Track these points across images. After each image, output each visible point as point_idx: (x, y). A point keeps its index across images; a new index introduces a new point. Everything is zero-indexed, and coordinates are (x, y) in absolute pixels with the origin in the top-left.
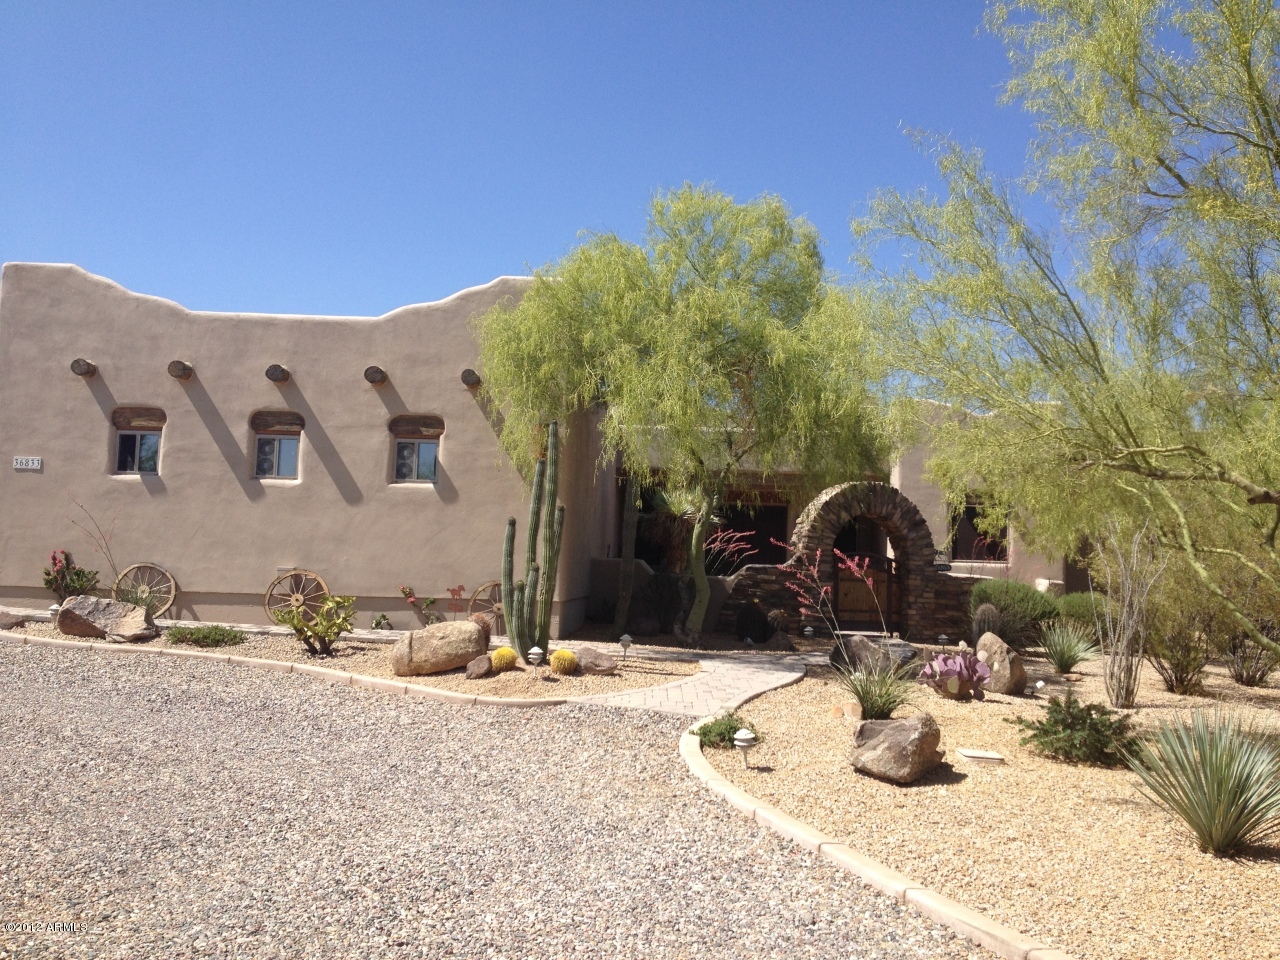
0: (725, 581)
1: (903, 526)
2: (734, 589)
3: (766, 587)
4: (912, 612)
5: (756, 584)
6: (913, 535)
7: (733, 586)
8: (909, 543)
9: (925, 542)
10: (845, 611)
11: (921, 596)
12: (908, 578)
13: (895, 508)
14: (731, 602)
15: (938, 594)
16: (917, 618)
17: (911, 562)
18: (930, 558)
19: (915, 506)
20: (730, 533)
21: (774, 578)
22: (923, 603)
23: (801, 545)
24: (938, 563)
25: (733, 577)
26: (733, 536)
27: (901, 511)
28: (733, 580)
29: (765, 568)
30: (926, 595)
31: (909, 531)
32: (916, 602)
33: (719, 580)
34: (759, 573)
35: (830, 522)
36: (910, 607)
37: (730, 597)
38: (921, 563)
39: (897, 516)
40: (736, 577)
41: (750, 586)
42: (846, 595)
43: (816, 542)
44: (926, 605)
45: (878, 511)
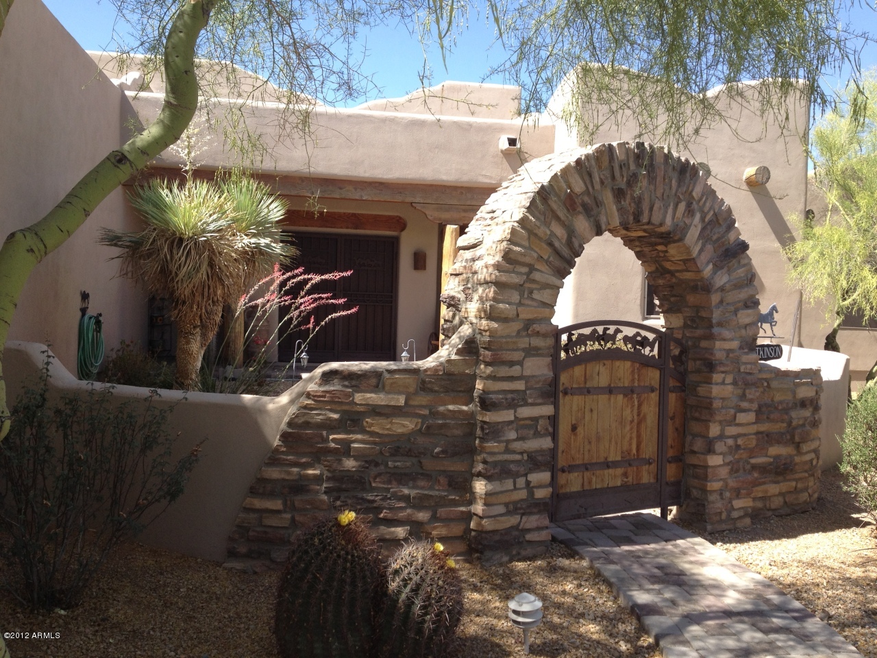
0: (262, 410)
1: (704, 258)
2: (285, 436)
3: (376, 425)
4: (714, 460)
5: (352, 420)
6: (722, 279)
7: (283, 426)
8: (715, 298)
9: (743, 295)
10: (571, 468)
11: (732, 422)
12: (709, 382)
13: (690, 211)
14: (274, 473)
15: (763, 412)
16: (724, 472)
17: (718, 344)
18: (750, 332)
19: (729, 211)
20: (299, 275)
21: (401, 401)
22: (735, 437)
23: (472, 308)
24: (767, 342)
25: (284, 399)
26: (306, 282)
27: (703, 219)
28: (284, 409)
29: (377, 374)
30: (742, 418)
31: (715, 272)
32: (721, 437)
33: (243, 409)
34: (357, 389)
35: (551, 244)
36: (710, 450)
37: (274, 459)
38: (735, 344)
39: (693, 234)
40: (292, 402)
41: (331, 426)
42: (574, 428)
43: (516, 297)
44: (740, 442)
45: (656, 219)
